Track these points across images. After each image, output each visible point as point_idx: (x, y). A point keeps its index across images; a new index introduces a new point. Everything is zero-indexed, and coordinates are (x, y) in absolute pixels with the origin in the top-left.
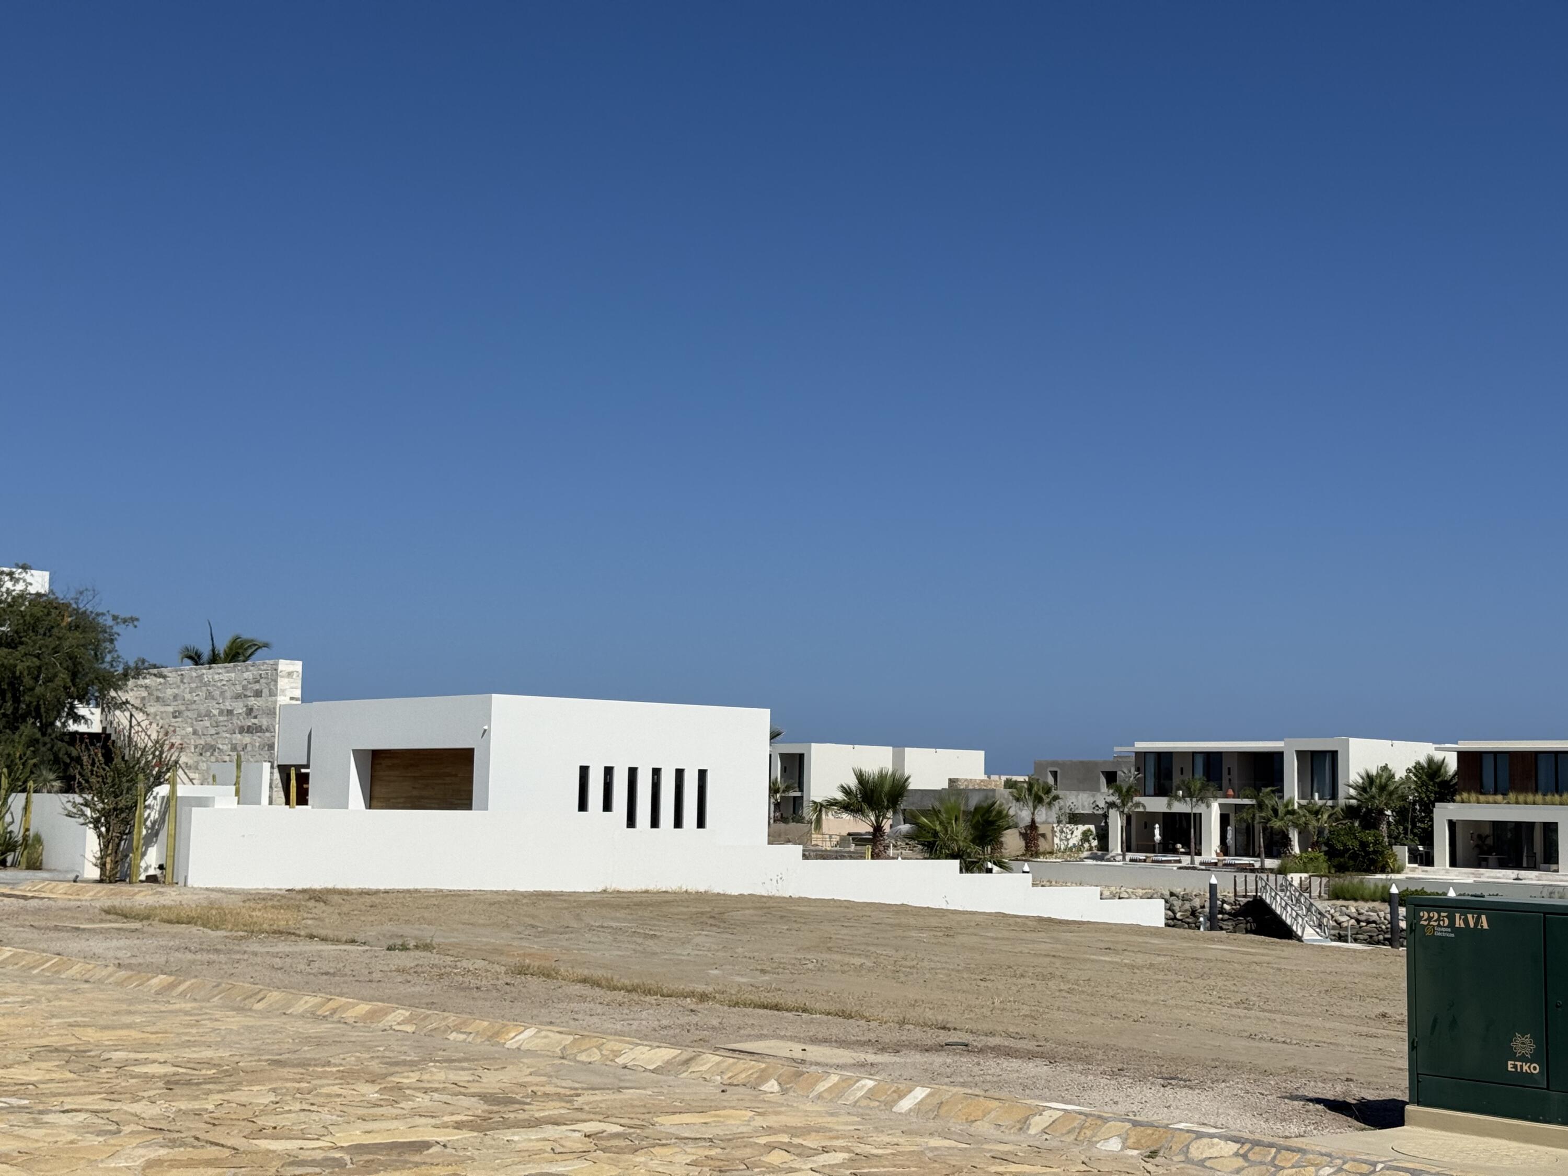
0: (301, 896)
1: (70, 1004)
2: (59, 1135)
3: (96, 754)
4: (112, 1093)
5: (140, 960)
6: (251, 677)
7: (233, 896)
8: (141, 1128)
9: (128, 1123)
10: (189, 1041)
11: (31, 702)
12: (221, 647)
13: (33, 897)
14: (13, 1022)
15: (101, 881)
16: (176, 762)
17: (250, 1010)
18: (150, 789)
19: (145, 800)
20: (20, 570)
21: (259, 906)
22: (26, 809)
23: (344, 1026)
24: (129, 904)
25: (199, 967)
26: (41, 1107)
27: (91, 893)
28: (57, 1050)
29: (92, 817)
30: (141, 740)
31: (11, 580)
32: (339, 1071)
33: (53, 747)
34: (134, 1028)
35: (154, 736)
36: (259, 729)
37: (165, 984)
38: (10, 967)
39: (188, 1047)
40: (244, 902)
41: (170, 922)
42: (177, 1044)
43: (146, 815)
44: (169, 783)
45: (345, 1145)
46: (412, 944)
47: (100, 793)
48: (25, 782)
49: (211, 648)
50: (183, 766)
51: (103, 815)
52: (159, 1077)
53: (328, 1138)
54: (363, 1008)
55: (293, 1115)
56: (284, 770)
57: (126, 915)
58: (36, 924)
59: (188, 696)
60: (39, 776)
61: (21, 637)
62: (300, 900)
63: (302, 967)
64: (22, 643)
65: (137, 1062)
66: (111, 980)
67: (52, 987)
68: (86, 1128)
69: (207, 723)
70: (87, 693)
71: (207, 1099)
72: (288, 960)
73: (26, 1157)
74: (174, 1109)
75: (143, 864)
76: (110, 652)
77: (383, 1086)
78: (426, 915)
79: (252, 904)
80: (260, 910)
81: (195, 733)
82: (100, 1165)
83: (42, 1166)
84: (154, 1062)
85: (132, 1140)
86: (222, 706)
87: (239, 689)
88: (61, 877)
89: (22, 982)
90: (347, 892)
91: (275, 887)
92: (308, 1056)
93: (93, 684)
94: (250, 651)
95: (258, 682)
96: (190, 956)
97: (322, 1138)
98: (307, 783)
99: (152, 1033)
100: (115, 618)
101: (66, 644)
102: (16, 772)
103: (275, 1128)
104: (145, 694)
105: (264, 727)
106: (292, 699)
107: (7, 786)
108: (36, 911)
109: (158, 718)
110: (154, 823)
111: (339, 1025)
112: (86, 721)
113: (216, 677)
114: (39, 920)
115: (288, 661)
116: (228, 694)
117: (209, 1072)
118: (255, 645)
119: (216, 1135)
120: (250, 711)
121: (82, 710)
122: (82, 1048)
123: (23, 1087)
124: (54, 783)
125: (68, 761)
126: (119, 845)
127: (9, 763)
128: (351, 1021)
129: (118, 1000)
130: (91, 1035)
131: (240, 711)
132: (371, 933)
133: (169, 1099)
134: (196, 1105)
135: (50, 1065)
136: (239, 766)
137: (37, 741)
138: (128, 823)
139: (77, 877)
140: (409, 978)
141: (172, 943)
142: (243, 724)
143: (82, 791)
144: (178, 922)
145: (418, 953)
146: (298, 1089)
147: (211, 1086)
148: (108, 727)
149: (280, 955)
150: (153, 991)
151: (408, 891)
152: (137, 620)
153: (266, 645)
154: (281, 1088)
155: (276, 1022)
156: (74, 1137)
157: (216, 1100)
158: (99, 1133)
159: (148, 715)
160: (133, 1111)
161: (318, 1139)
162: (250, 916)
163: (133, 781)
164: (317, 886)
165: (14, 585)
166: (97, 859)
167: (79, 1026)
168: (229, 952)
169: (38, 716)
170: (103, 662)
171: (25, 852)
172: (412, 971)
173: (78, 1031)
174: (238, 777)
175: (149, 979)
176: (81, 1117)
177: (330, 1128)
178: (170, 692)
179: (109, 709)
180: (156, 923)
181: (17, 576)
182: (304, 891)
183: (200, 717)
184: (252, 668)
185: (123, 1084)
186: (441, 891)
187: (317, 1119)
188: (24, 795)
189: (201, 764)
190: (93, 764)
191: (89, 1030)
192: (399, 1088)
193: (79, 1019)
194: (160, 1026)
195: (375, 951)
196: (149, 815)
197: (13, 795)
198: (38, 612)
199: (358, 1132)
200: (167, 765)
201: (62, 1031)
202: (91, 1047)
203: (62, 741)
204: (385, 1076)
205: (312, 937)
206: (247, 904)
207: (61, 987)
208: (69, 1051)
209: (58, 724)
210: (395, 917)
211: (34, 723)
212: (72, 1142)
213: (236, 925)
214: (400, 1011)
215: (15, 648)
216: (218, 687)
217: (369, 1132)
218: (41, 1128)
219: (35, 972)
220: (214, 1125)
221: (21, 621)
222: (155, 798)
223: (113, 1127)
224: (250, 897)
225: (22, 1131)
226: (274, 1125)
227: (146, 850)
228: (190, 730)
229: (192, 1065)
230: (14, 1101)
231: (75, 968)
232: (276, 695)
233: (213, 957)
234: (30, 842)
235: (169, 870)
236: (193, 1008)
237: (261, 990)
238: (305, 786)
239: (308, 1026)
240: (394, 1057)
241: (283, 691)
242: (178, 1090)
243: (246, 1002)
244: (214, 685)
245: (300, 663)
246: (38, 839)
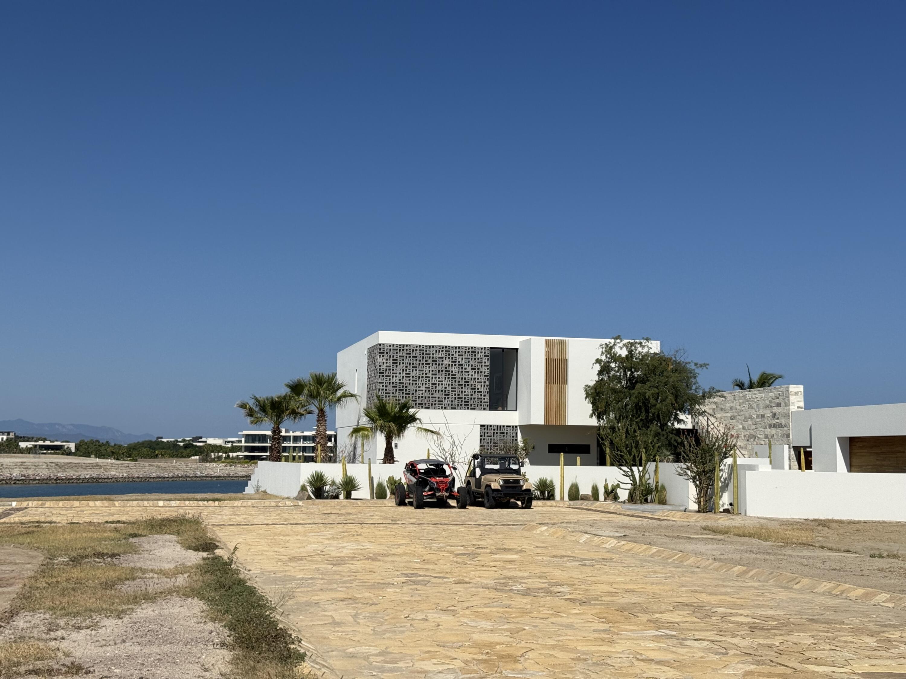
0: (813, 523)
1: (691, 579)
2: (695, 653)
3: (692, 441)
4: (721, 631)
5: (726, 557)
6: (774, 396)
7: (773, 522)
8: (739, 653)
9: (731, 649)
10: (759, 604)
11: (655, 413)
12: (755, 379)
13: (663, 520)
14: (662, 588)
15: (699, 511)
16: (735, 445)
17: (792, 588)
18: (722, 460)
19: (720, 467)
20: (645, 341)
21: (790, 528)
22: (656, 471)
23: (849, 601)
24: (716, 525)
25: (759, 562)
26: (683, 636)
27: (694, 518)
28: (687, 605)
29: (691, 476)
30: (714, 433)
31: (641, 347)
32: (850, 628)
33: (667, 437)
34: (728, 595)
35: (722, 431)
36: (780, 426)
37: (742, 571)
38: (656, 558)
39: (760, 608)
40: (780, 525)
41: (739, 535)
42: (752, 606)
43: (720, 475)
44: (732, 457)
45: (860, 672)
46: (885, 554)
47: (695, 462)
48: (655, 456)
49: (749, 379)
50: (738, 447)
51: (697, 475)
52: (745, 624)
53: (849, 667)
54: (860, 591)
55: (826, 652)
56: (797, 449)
57: (715, 531)
58: (667, 534)
59: (738, 407)
60: (661, 453)
61: (647, 377)
62: (813, 525)
63: (819, 565)
64: (648, 380)
65: (731, 615)
66: (711, 567)
67: (680, 569)
68: (708, 650)
69: (750, 423)
70: (684, 407)
71: (773, 639)
72: (811, 560)
73: (678, 664)
74: (756, 643)
75: (721, 503)
76: (694, 384)
77: (878, 639)
78: (892, 537)
79: (785, 527)
80: (790, 531)
81: (744, 428)
82: (719, 672)
83: (688, 670)
84: (741, 615)
85: (735, 659)
86: (758, 413)
87: (767, 402)
88: (677, 509)
89: (664, 566)
90: (841, 522)
91: (797, 518)
92: (830, 618)
93: (686, 401)
94: (771, 381)
95: (778, 398)
96: (754, 556)
97: (846, 667)
98: (811, 457)
99: (738, 599)
100: (696, 364)
101: (671, 380)
102: (649, 451)
103: (816, 659)
104: (715, 407)
105: (783, 424)
106: (798, 407)
107: (645, 458)
108: (667, 527)
109: (722, 420)
110: (725, 479)
111: (846, 601)
112: (684, 422)
113: (754, 396)
114: (669, 532)
115: (795, 386)
116: (761, 406)
117: (773, 623)
118: (774, 377)
119: (782, 659)
120: (774, 415)
121: (682, 417)
122: (700, 605)
123: (672, 625)
124: (670, 457)
125: (676, 444)
126: (707, 491)
127: (645, 446)
128: (853, 598)
129: (716, 578)
130: (704, 598)
131: (769, 415)
132: (859, 546)
133: (753, 637)
134: (769, 642)
135: (685, 613)
136: (770, 447)
137: (659, 434)
138: (711, 480)
139: (686, 509)
140: (886, 574)
141: (742, 548)
142: (771, 422)
143: (685, 461)
144: (744, 536)
145: (890, 560)
146: (827, 637)
147: (775, 631)
148: (696, 425)
149: (805, 557)
150: (735, 575)
151: (879, 522)
152: (708, 364)
153: (780, 377)
154: (817, 636)
155: (809, 597)
156: (703, 654)
157: (779, 640)
158: (717, 653)
159: (716, 418)
160: (733, 642)
161: (843, 667)
162: (786, 534)
163: (712, 455)
164: (822, 517)
165: (643, 349)
166: (696, 499)
167: (697, 592)
168: (776, 554)
169: (659, 420)
170: (691, 390)
171: (657, 495)
172: (888, 570)
173: (698, 595)
174: (770, 453)
175: (732, 568)
176: (705, 643)
177: (849, 661)
178: (728, 405)
179: (696, 415)
180: (731, 536)
181: (643, 344)
182: (815, 520)
183: (746, 419)
184: (773, 390)
185: (726, 627)
186: (900, 522)
187: (840, 655)
188: (654, 463)
189: (748, 446)
190: (690, 446)
191: (703, 594)
192: (889, 640)
193: (697, 588)
194: (742, 594)
195: (863, 557)
196: (722, 475)
197: (649, 463)
198: (656, 363)
199: (867, 665)
200: (730, 446)
201: (689, 595)
202: (705, 604)
203: (672, 433)
204: (879, 633)
205: (823, 547)
206: (782, 527)
207: (684, 570)
208: (694, 606)
209: (669, 424)
210: (873, 538)
211: (657, 424)
212: (702, 657)
213: (777, 539)
214: (884, 594)
215: (645, 383)
216: (755, 402)
217: (874, 666)
218: (684, 648)
219: (670, 561)
220: (780, 654)
221: (647, 369)
222: (725, 465)
223: (724, 651)
224: (783, 523)
225: (674, 649)
226: (815, 657)
227: (722, 494)
228: (741, 426)
229: (763, 619)
230: (668, 632)
231: (691, 559)
232: (789, 406)
233: (767, 557)
234: (659, 489)
235: (736, 506)
236: (759, 586)
237: (797, 577)
238: (810, 458)
239: (828, 600)
240: (882, 622)
241: (793, 403)
242: (757, 632)
243: (789, 584)
244: (753, 401)
245: (802, 387)
246: (663, 488)
